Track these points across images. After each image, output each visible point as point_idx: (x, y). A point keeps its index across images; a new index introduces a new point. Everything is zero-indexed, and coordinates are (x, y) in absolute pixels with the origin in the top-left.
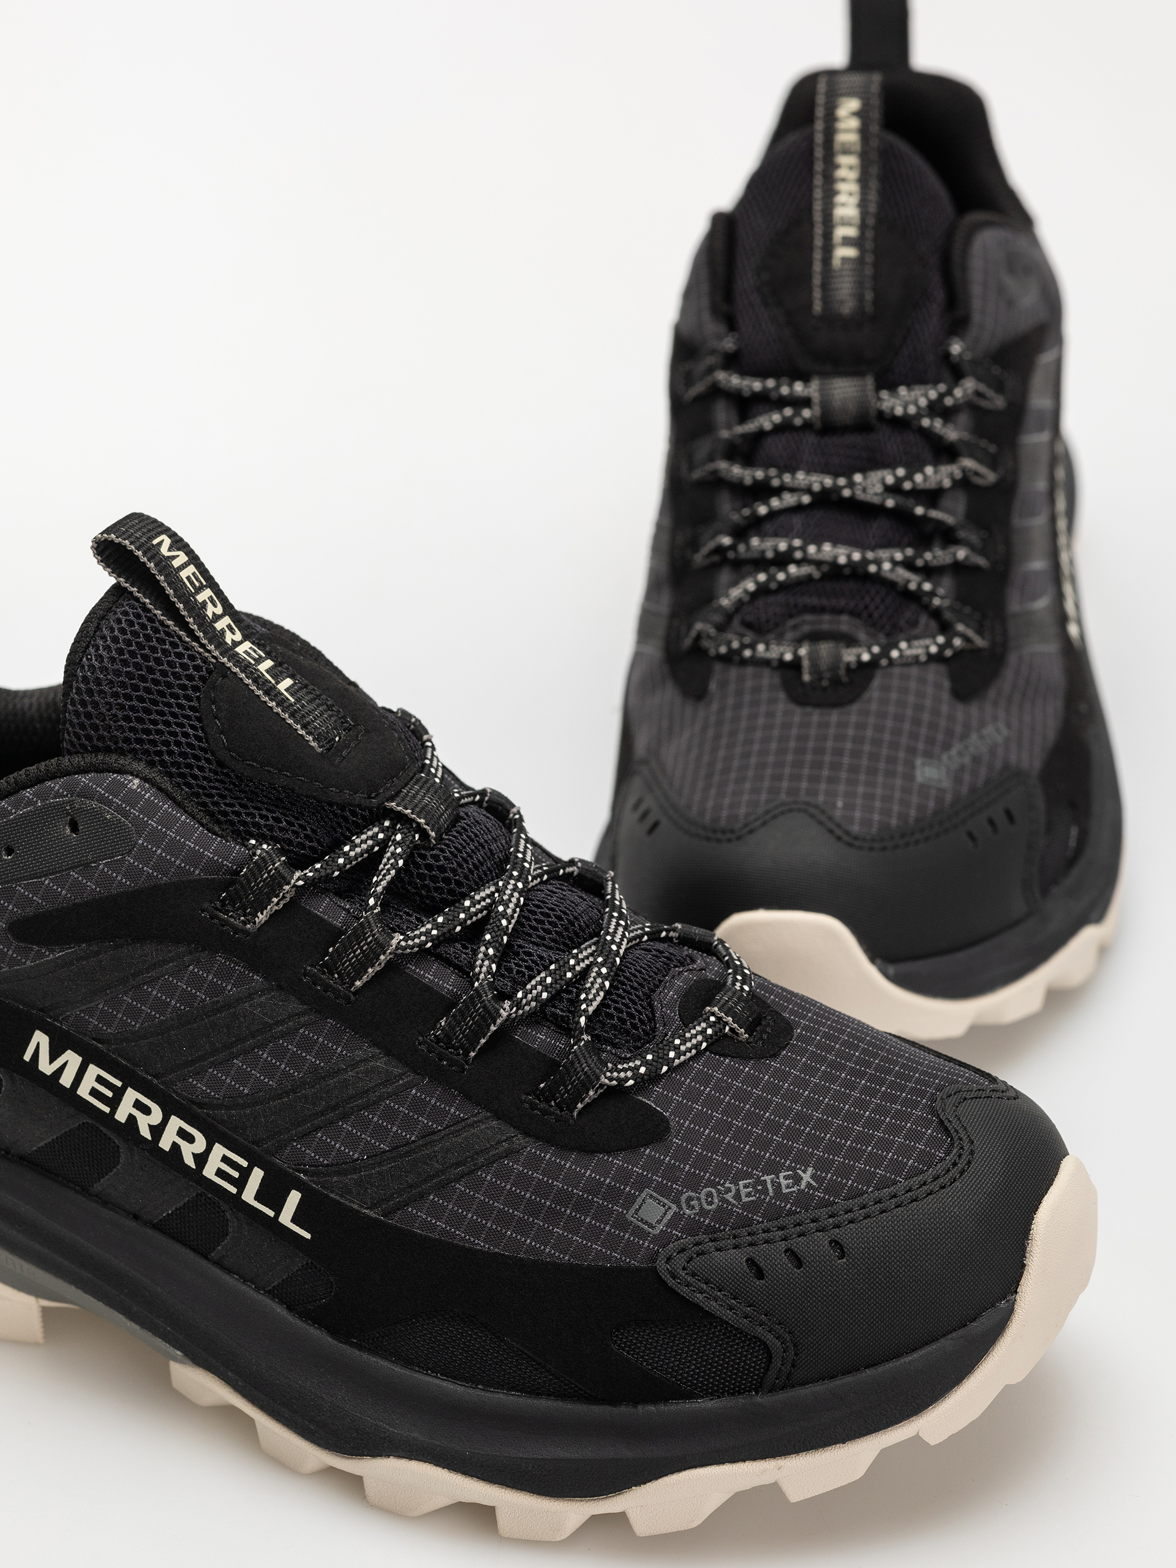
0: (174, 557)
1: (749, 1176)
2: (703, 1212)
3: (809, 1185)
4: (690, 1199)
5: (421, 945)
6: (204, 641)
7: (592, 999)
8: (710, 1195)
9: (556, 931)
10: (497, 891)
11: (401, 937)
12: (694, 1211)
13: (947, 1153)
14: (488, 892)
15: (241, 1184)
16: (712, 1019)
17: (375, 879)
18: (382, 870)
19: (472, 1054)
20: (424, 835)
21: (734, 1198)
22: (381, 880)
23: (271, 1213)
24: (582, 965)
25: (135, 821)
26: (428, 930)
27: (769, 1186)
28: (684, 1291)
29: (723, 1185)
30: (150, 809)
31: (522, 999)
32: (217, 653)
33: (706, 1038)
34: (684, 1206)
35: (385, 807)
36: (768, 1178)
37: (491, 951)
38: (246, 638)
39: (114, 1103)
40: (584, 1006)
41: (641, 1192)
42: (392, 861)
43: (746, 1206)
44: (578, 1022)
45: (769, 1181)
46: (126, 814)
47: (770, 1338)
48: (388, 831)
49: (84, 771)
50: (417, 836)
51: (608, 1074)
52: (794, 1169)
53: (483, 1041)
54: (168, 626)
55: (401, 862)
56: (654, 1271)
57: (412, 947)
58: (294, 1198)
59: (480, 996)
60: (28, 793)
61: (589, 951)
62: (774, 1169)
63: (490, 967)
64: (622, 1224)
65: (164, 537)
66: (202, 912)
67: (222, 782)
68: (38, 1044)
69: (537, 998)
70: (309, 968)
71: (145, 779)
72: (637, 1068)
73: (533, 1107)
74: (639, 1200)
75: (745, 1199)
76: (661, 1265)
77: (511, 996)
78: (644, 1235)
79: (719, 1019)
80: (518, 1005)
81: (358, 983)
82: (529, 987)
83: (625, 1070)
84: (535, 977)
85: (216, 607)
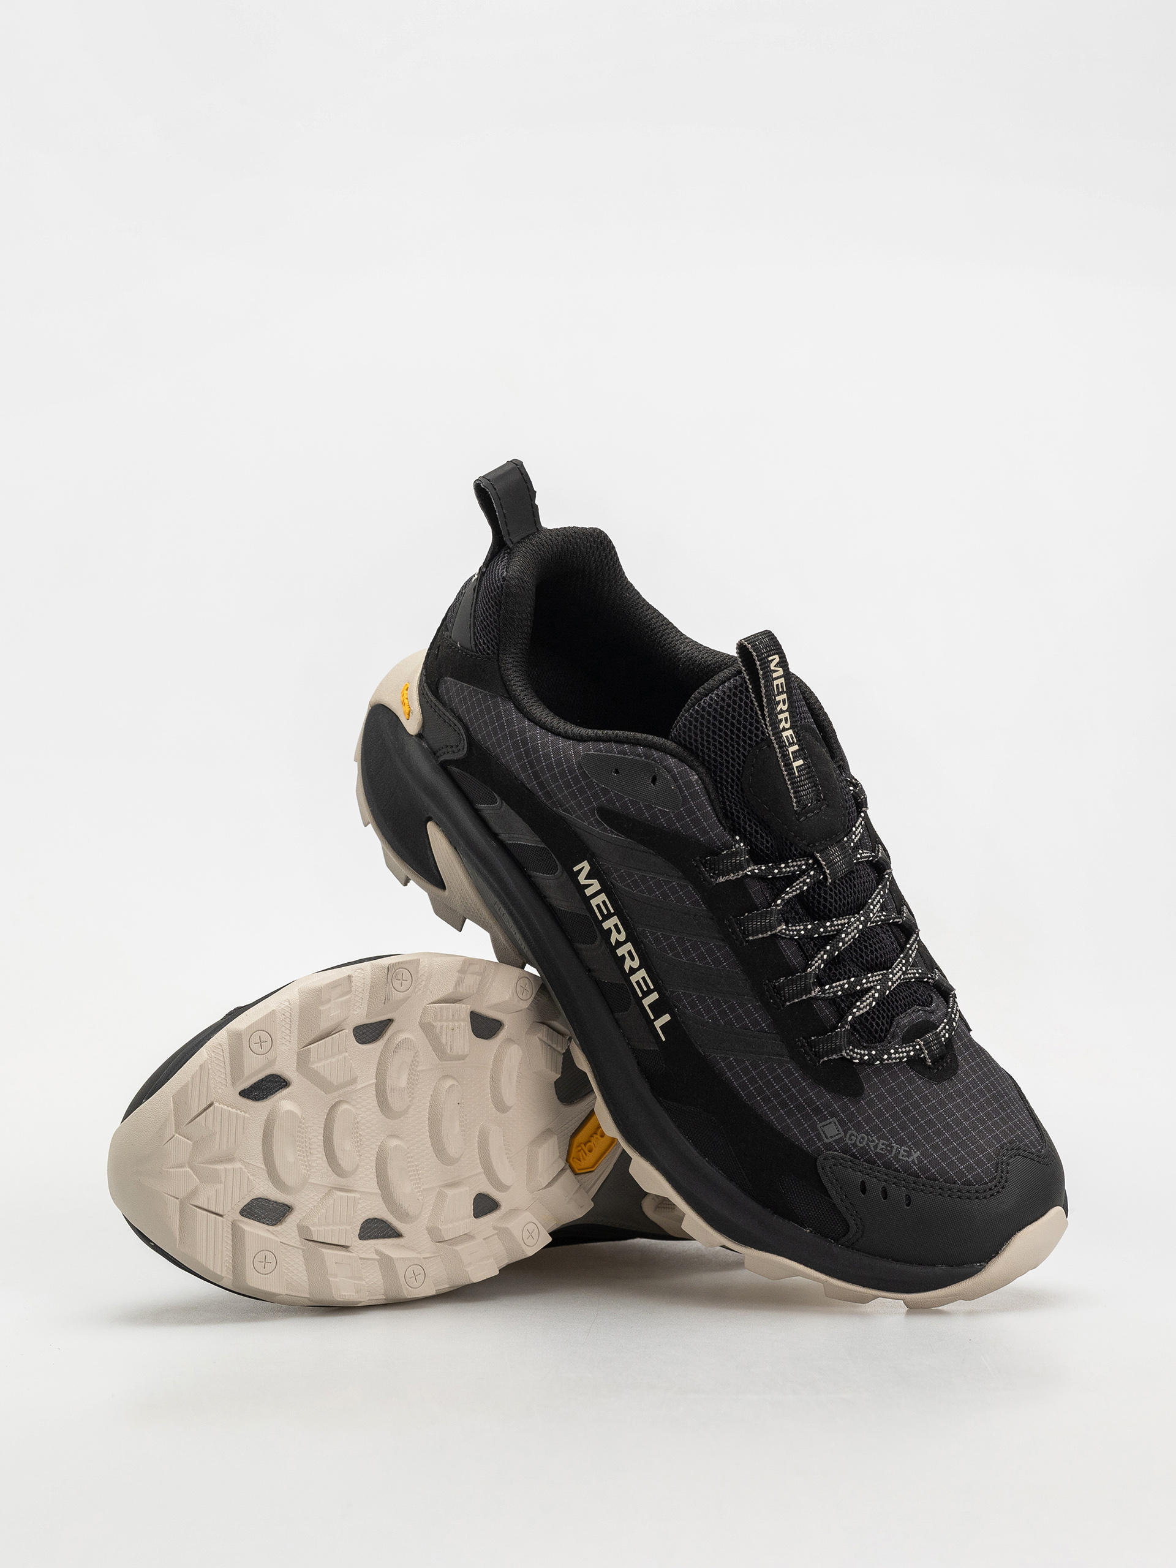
0: (775, 671)
1: (887, 1139)
2: (854, 1145)
3: (913, 1161)
4: (852, 1135)
5: (792, 936)
6: (768, 724)
7: (862, 1007)
8: (863, 1138)
9: (866, 959)
10: (848, 923)
11: (784, 927)
12: (851, 1142)
13: (991, 1181)
14: (843, 921)
15: (646, 994)
16: (918, 1047)
17: (788, 889)
18: (794, 887)
19: (788, 1004)
20: (825, 878)
21: (874, 1147)
22: (790, 893)
23: (652, 1018)
24: (869, 985)
25: (684, 797)
26: (799, 929)
27: (894, 1150)
28: (824, 1179)
29: (871, 1137)
30: (695, 796)
31: (827, 990)
32: (771, 733)
33: (908, 1056)
34: (848, 1136)
35: (813, 853)
36: (896, 1146)
37: (825, 957)
38: (791, 727)
39: (606, 917)
40: (855, 1010)
41: (831, 1118)
42: (801, 884)
43: (877, 1154)
44: (848, 1018)
45: (895, 1148)
46: (682, 792)
47: (852, 1223)
48: (809, 866)
49: (674, 756)
50: (822, 877)
51: (848, 1051)
52: (911, 1148)
53: (796, 1000)
54: (754, 705)
55: (805, 888)
56: (816, 1160)
57: (787, 935)
58: (666, 1018)
59: (806, 978)
60: (640, 750)
61: (877, 978)
62: (901, 1142)
63: (820, 965)
64: (814, 1127)
65: (777, 656)
66: (694, 860)
67: (739, 798)
68: (584, 867)
69: (835, 993)
70: (731, 917)
71: (700, 778)
72: (864, 1055)
73: (803, 1046)
74: (828, 1121)
75: (878, 1150)
76: (820, 1159)
77: (822, 985)
78: (821, 1140)
79: (921, 1049)
80: (824, 991)
81: (751, 938)
82: (834, 985)
83: (857, 1053)
84: (840, 981)
85: (784, 705)
